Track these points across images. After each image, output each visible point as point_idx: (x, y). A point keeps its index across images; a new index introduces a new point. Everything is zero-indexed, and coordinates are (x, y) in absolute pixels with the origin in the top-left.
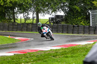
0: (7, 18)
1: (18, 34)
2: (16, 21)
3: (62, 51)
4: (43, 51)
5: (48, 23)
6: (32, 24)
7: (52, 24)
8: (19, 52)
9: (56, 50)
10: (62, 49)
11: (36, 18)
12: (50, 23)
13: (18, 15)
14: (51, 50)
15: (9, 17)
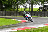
0: (13, 8)
1: (20, 18)
2: (19, 10)
3: (47, 28)
4: (35, 28)
5: (39, 10)
6: (29, 11)
7: (41, 11)
8: (20, 29)
9: (43, 27)
10: (47, 27)
11: (31, 8)
12: (40, 10)
13: (20, 6)
14: (40, 27)
15: (14, 7)
